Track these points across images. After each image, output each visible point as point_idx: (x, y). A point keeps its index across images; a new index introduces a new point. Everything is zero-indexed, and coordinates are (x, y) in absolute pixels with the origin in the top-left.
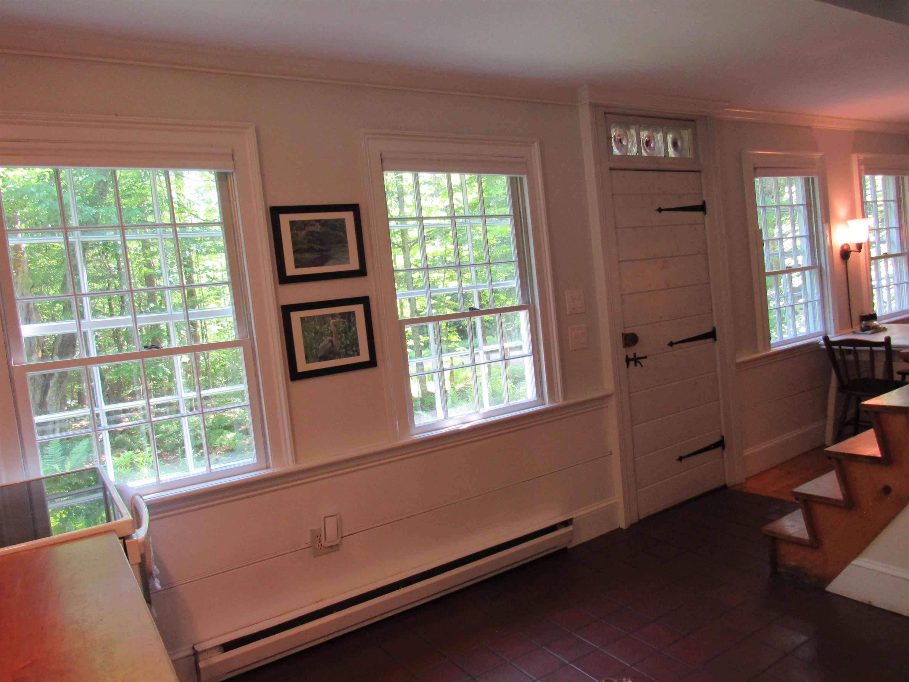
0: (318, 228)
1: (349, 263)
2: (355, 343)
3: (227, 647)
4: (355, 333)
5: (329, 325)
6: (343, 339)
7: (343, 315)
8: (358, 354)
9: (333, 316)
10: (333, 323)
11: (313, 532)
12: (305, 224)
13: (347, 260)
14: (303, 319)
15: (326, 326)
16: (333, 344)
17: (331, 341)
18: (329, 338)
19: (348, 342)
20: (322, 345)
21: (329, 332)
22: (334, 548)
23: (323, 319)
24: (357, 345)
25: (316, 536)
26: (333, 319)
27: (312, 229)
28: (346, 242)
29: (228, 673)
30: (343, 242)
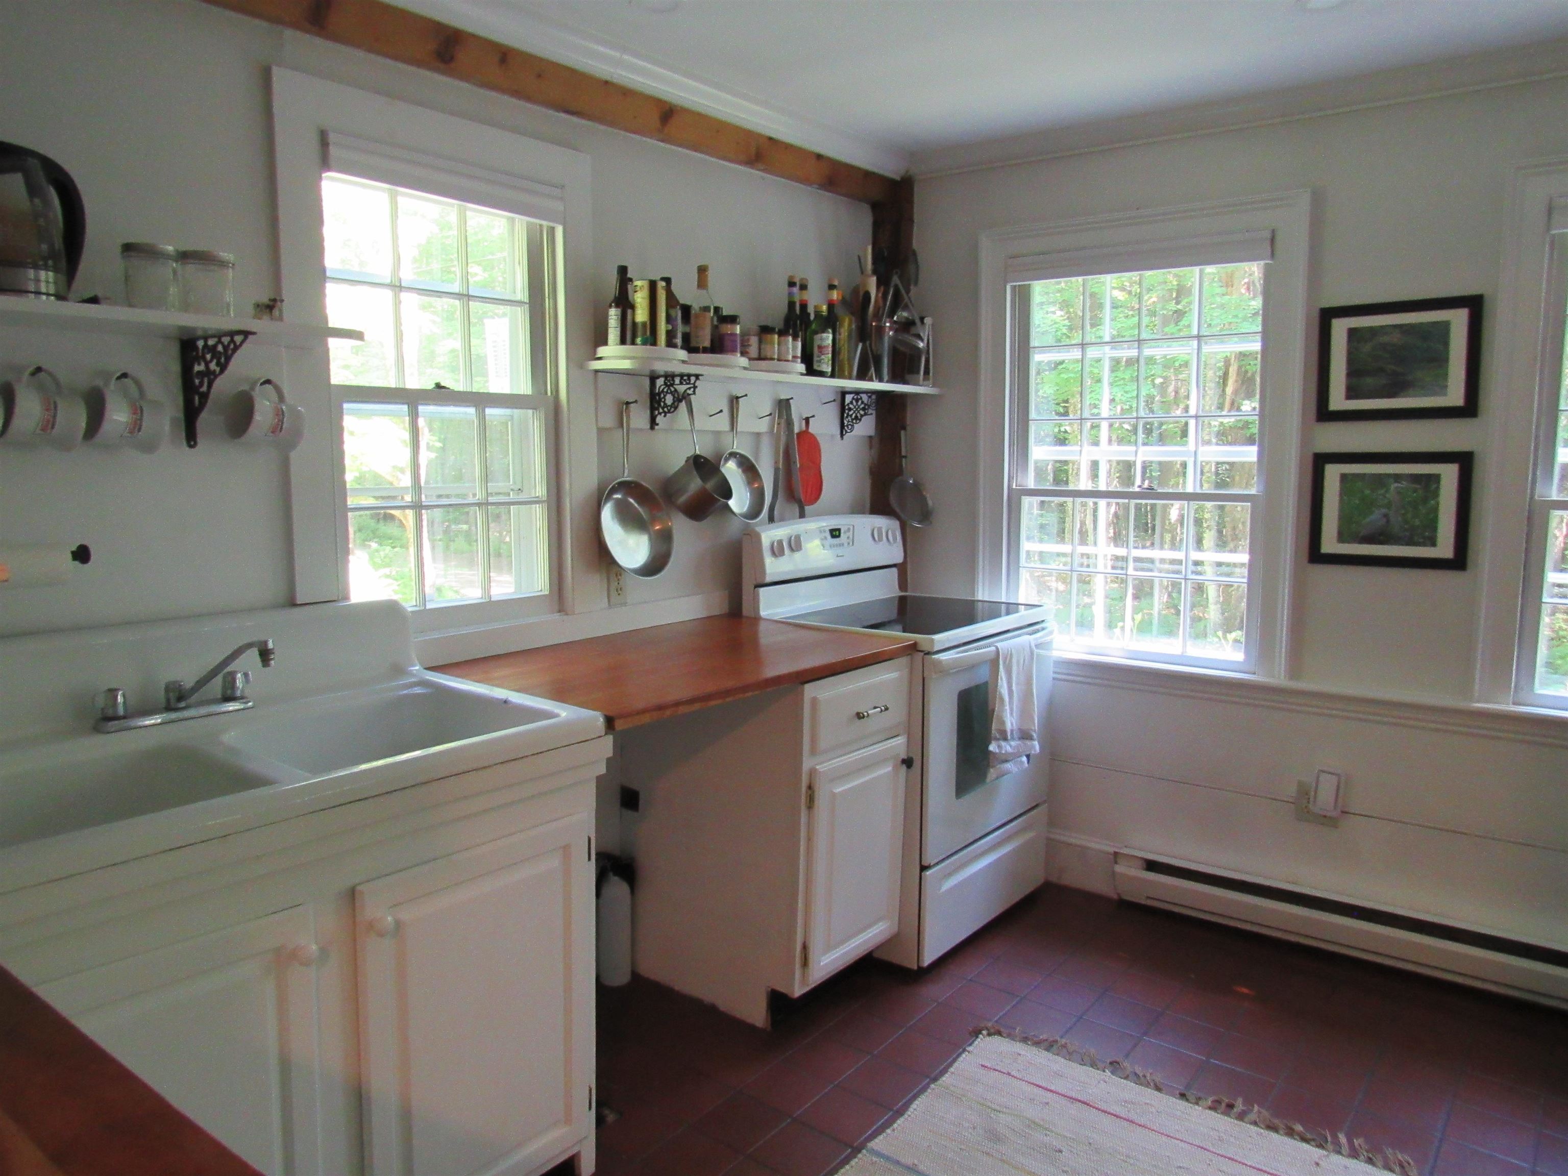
0: (1396, 338)
1: (1445, 395)
2: (1432, 525)
3: (1152, 866)
4: (1435, 510)
5: (1387, 491)
6: (1409, 516)
7: (1416, 478)
8: (1434, 544)
9: (1397, 477)
10: (1396, 488)
11: (1300, 784)
12: (1373, 331)
13: (1442, 389)
14: (1344, 477)
15: (1382, 492)
16: (1388, 521)
17: (1386, 516)
18: (1384, 511)
19: (1417, 522)
20: (1368, 520)
21: (1386, 501)
22: (1328, 821)
23: (1380, 480)
24: (1434, 529)
25: (1305, 795)
26: (1396, 482)
27: (1385, 339)
28: (1446, 360)
29: (1148, 898)
30: (1440, 360)
